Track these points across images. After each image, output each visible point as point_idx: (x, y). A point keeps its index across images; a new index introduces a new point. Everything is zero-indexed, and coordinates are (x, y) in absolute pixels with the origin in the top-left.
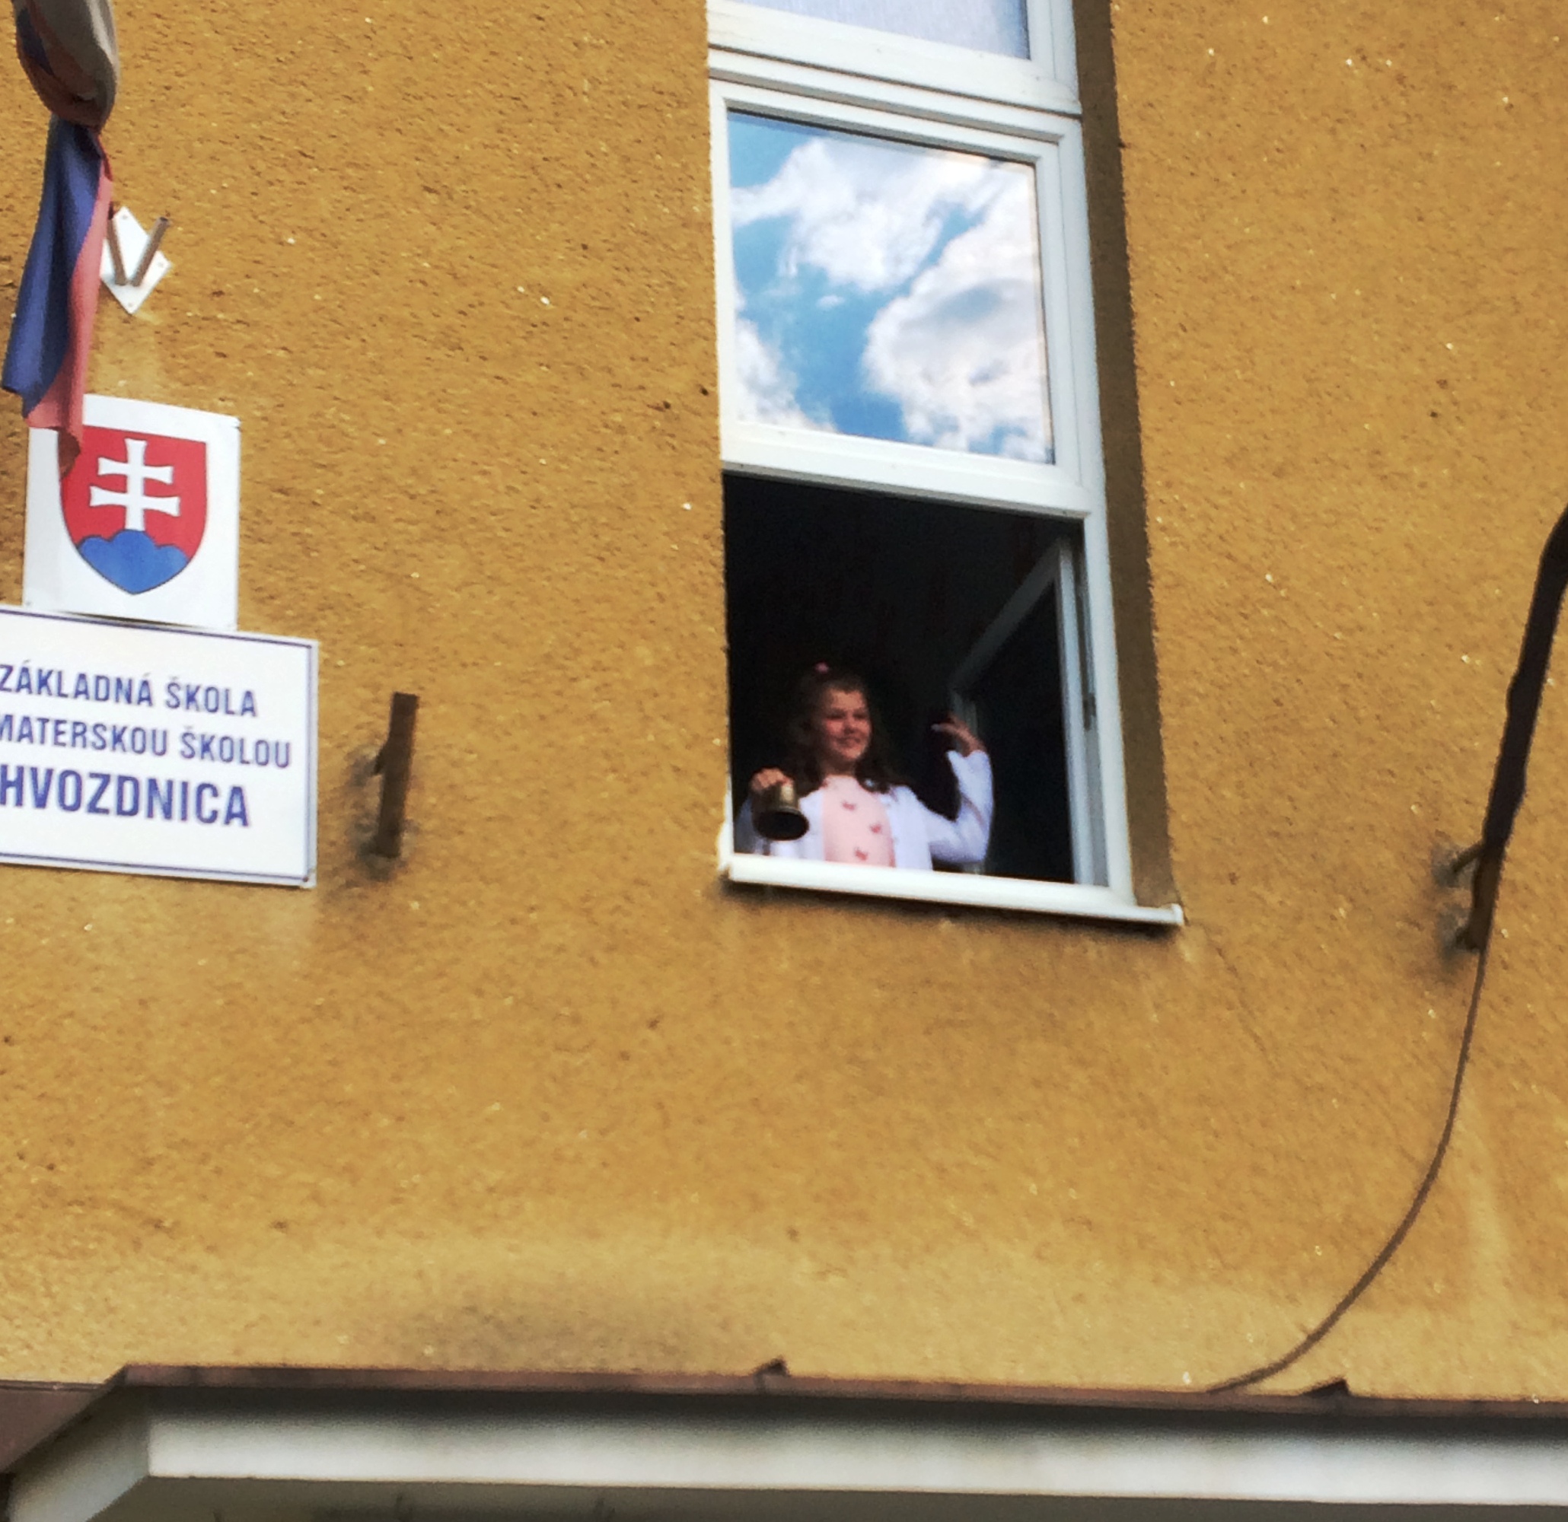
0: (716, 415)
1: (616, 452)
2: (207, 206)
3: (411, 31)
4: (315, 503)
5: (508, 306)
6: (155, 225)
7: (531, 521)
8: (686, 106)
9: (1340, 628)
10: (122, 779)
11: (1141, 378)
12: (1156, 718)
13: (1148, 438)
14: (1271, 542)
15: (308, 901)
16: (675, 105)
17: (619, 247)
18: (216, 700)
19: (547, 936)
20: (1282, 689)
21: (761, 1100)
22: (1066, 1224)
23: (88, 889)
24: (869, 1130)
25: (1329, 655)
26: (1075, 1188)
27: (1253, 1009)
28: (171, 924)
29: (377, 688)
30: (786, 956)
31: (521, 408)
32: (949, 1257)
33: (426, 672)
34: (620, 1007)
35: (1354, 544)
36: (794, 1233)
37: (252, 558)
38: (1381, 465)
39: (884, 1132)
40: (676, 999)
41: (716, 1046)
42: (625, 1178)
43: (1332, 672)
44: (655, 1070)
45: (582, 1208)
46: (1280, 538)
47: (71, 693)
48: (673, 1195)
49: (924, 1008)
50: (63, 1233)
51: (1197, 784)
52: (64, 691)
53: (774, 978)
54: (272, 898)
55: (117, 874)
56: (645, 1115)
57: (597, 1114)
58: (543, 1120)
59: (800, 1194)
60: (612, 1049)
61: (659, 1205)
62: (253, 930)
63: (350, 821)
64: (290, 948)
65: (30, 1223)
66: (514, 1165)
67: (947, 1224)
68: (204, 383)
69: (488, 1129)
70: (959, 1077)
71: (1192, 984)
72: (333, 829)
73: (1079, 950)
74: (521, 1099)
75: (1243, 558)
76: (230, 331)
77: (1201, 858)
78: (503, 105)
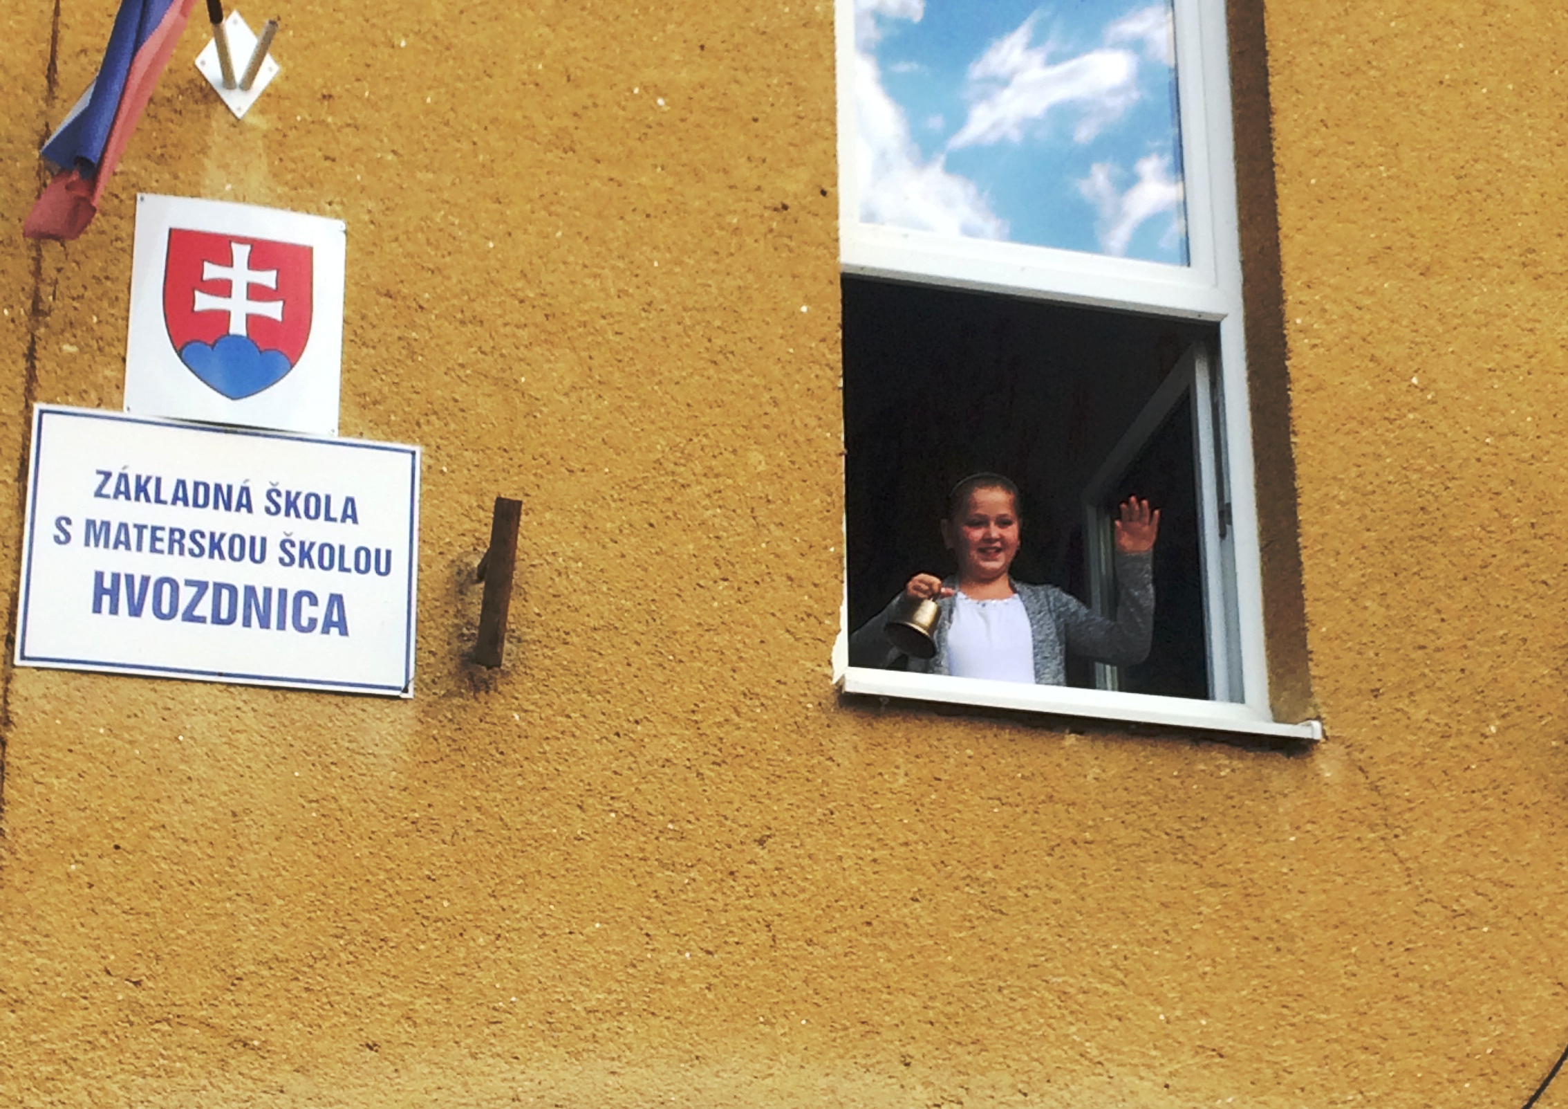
0: (837, 217)
1: (732, 254)
4: (421, 307)
5: (624, 109)
6: (265, 29)
7: (642, 325)
9: (1491, 433)
10: (219, 587)
11: (1279, 175)
12: (1295, 523)
13: (1286, 237)
14: (1417, 344)
15: (409, 711)
17: (737, 48)
18: (317, 507)
19: (654, 749)
20: (1429, 497)
21: (875, 923)
22: (1197, 1053)
23: (182, 698)
24: (989, 954)
25: (1479, 460)
26: (1206, 1015)
27: (1398, 831)
28: (266, 735)
29: (481, 494)
30: (902, 772)
31: (634, 210)
32: (1072, 1087)
33: (532, 478)
34: (728, 823)
35: (1505, 346)
36: (908, 1060)
37: (356, 363)
38: (1535, 263)
39: (1005, 956)
40: (787, 815)
41: (828, 865)
42: (731, 1000)
43: (1483, 479)
44: (764, 889)
45: (686, 1031)
46: (1426, 340)
47: (170, 499)
48: (783, 1020)
49: (1048, 827)
50: (150, 1051)
51: (1338, 594)
52: (163, 497)
53: (890, 795)
54: (370, 709)
55: (212, 683)
56: (754, 936)
57: (702, 934)
58: (647, 939)
59: (915, 1018)
60: (720, 867)
61: (767, 1029)
62: (350, 741)
63: (451, 630)
64: (387, 761)
65: (116, 1041)
66: (615, 986)
67: (1070, 1052)
68: (312, 186)
69: (590, 948)
70: (1083, 899)
71: (1333, 804)
72: (435, 638)
73: (1211, 768)
74: (625, 918)
75: (1389, 361)
76: (339, 135)
77: (1342, 672)
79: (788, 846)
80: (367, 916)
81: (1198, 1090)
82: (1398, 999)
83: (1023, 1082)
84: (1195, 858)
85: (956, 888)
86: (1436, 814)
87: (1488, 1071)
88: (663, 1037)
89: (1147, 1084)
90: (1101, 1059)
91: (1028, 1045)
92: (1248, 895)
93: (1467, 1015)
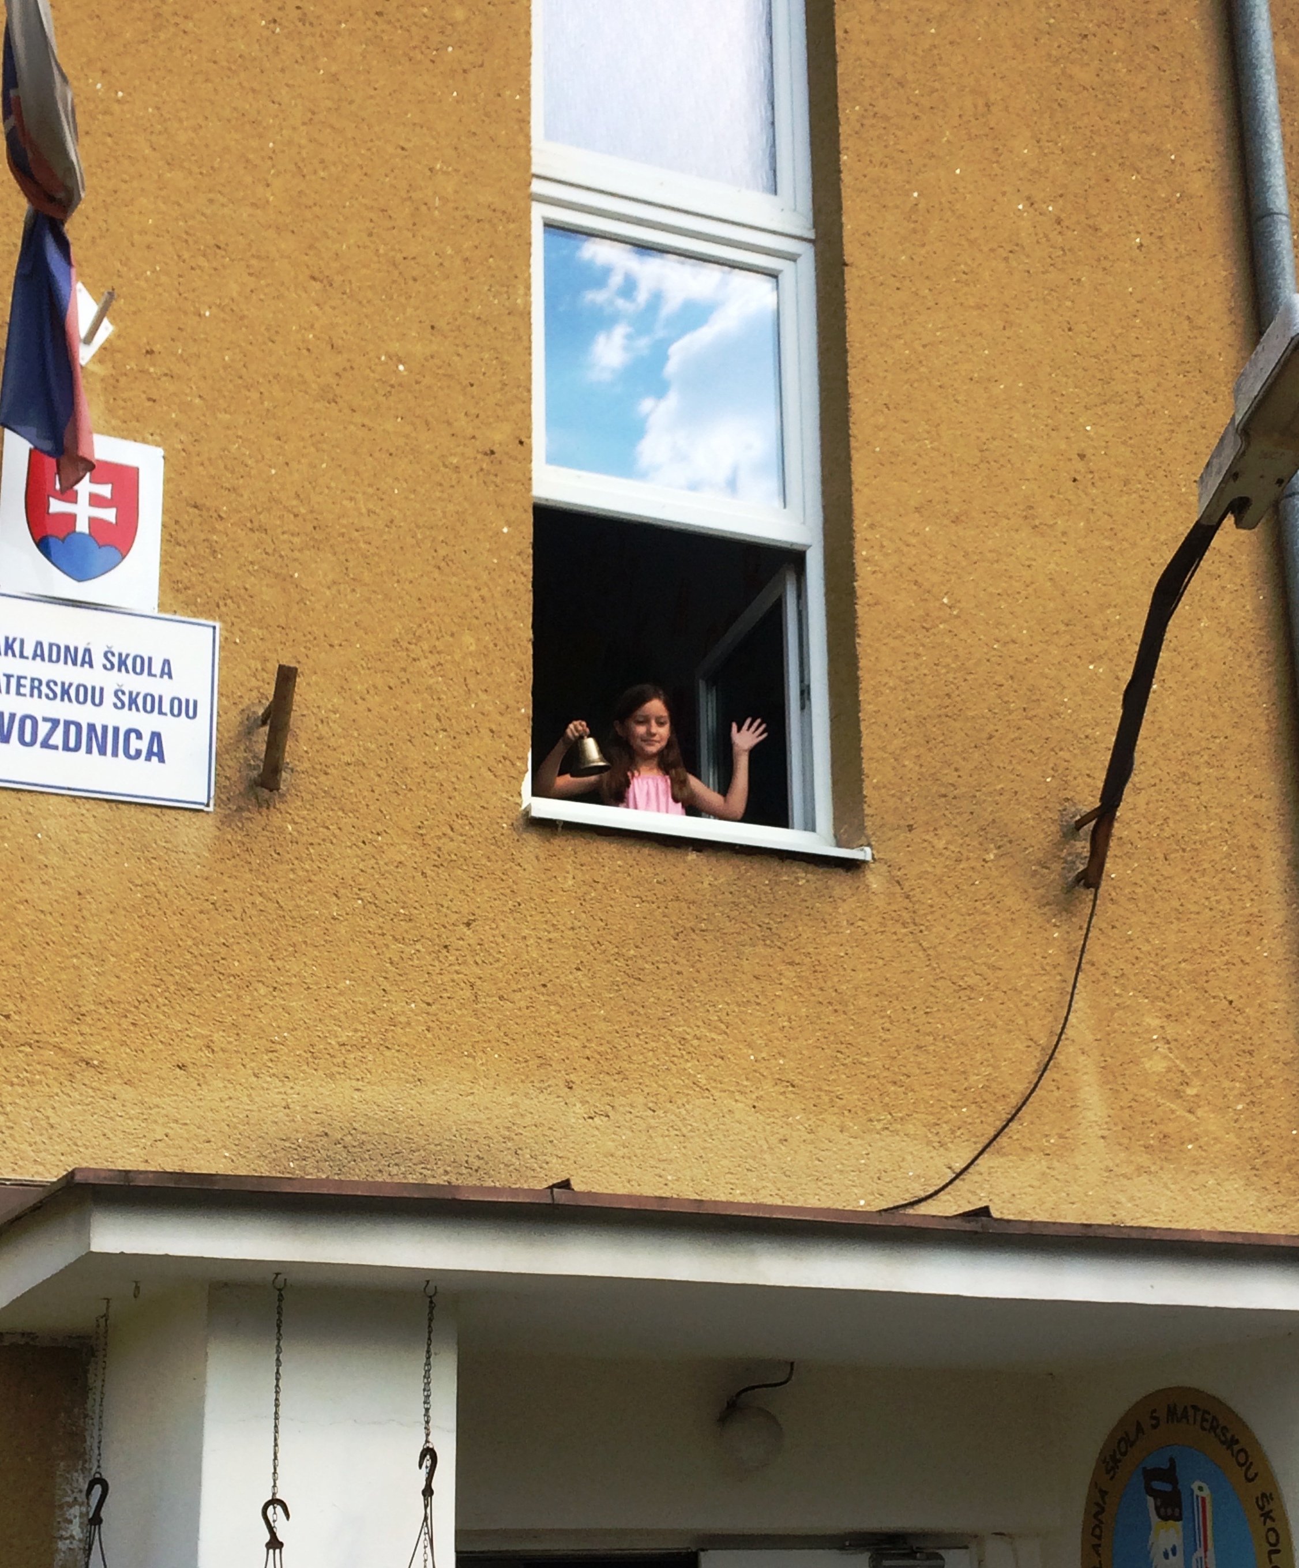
0: (531, 461)
1: (452, 486)
2: (143, 284)
3: (304, 154)
4: (220, 516)
5: (373, 371)
6: (103, 300)
7: (385, 537)
8: (514, 221)
9: (998, 641)
10: (68, 724)
11: (853, 445)
12: (857, 703)
13: (857, 492)
14: (948, 573)
15: (209, 821)
16: (504, 220)
17: (459, 329)
18: (142, 665)
19: (390, 854)
20: (952, 686)
21: (549, 985)
22: (776, 1084)
23: (37, 807)
24: (631, 1009)
25: (988, 660)
26: (784, 1056)
27: (922, 928)
28: (104, 835)
29: (265, 660)
30: (570, 876)
31: (380, 450)
32: (687, 1106)
33: (303, 650)
34: (444, 910)
35: (1011, 577)
36: (571, 1085)
37: (170, 558)
38: (1034, 517)
39: (642, 1011)
40: (487, 906)
41: (515, 942)
42: (444, 1038)
43: (991, 674)
44: (470, 960)
45: (411, 1061)
46: (954, 570)
47: (30, 658)
48: (480, 1054)
49: (674, 919)
50: (16, 1067)
51: (886, 755)
52: (25, 654)
53: (561, 893)
54: (181, 818)
55: (62, 796)
56: (460, 992)
57: (424, 991)
58: (383, 993)
59: (576, 1055)
60: (437, 941)
61: (470, 1060)
62: (166, 842)
63: (242, 762)
64: (194, 857)
66: (360, 1027)
67: (687, 1081)
68: (138, 421)
69: (342, 999)
70: (698, 972)
71: (877, 907)
72: (229, 767)
73: (792, 879)
74: (368, 978)
75: (927, 585)
76: (158, 382)
77: (887, 812)
78: (372, 215)
79: (487, 927)
80: (178, 971)
81: (776, 1109)
82: (919, 1047)
83: (653, 1102)
84: (779, 944)
85: (608, 961)
86: (950, 917)
87: (978, 1099)
88: (395, 1064)
89: (739, 1105)
90: (709, 1087)
91: (656, 1075)
92: (815, 971)
93: (965, 1060)
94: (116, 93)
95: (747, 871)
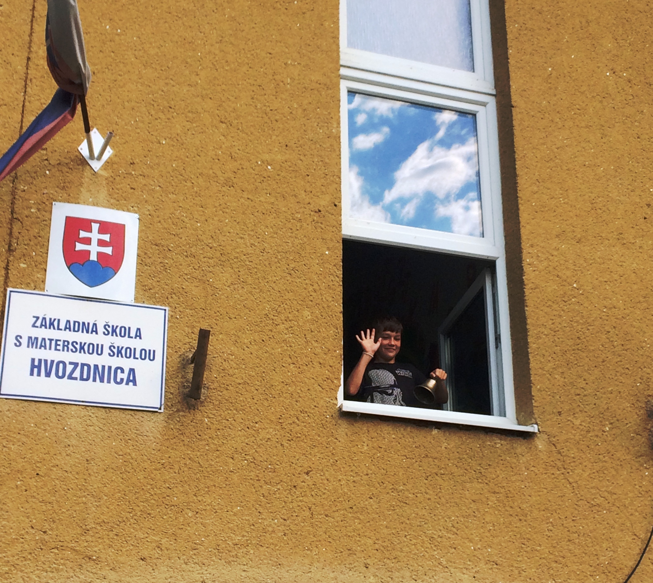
0: (341, 215)
1: (298, 230)
2: (130, 128)
3: (217, 58)
4: (170, 250)
5: (254, 170)
6: (107, 136)
7: (260, 258)
8: (330, 89)
9: (605, 307)
10: (83, 365)
11: (520, 201)
12: (526, 344)
13: (523, 226)
14: (576, 270)
15: (161, 417)
16: (326, 89)
17: (301, 146)
18: (125, 332)
19: (263, 434)
20: (580, 333)
21: (354, 507)
22: (487, 563)
23: (66, 412)
24: (401, 521)
25: (601, 318)
26: (491, 547)
27: (569, 471)
28: (101, 427)
29: (194, 327)
30: (365, 444)
31: (258, 212)
32: (435, 577)
33: (214, 321)
34: (294, 465)
35: (611, 272)
36: (367, 566)
37: (142, 273)
38: (623, 239)
39: (408, 522)
40: (318, 462)
41: (335, 483)
43: (603, 326)
44: (308, 493)
45: (275, 553)
46: (579, 269)
47: (63, 329)
48: (315, 548)
49: (425, 468)
50: (49, 561)
52: (60, 328)
53: (361, 454)
54: (145, 417)
55: (79, 405)
56: (303, 513)
57: (282, 512)
58: (259, 514)
59: (370, 548)
60: (290, 483)
61: (309, 552)
62: (136, 430)
63: (180, 384)
64: (152, 438)
65: (35, 557)
66: (246, 534)
67: (434, 562)
68: (125, 200)
69: (235, 518)
70: (440, 498)
71: (542, 459)
72: (173, 387)
73: (493, 444)
74: (250, 505)
75: (564, 277)
76: (137, 179)
77: (546, 405)
78: (254, 89)
79: (318, 475)
80: (142, 504)
81: (487, 579)
82: (569, 541)
83: (415, 575)
84: (486, 481)
85: (388, 493)
86: (585, 464)
87: (606, 571)
88: (266, 555)
89: (466, 576)
90: (448, 566)
91: (417, 559)
92: (508, 497)
93: (597, 548)
94: (117, 30)
95: (466, 439)
